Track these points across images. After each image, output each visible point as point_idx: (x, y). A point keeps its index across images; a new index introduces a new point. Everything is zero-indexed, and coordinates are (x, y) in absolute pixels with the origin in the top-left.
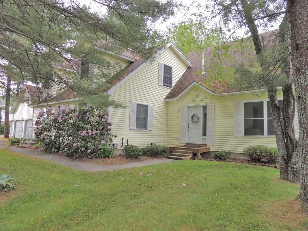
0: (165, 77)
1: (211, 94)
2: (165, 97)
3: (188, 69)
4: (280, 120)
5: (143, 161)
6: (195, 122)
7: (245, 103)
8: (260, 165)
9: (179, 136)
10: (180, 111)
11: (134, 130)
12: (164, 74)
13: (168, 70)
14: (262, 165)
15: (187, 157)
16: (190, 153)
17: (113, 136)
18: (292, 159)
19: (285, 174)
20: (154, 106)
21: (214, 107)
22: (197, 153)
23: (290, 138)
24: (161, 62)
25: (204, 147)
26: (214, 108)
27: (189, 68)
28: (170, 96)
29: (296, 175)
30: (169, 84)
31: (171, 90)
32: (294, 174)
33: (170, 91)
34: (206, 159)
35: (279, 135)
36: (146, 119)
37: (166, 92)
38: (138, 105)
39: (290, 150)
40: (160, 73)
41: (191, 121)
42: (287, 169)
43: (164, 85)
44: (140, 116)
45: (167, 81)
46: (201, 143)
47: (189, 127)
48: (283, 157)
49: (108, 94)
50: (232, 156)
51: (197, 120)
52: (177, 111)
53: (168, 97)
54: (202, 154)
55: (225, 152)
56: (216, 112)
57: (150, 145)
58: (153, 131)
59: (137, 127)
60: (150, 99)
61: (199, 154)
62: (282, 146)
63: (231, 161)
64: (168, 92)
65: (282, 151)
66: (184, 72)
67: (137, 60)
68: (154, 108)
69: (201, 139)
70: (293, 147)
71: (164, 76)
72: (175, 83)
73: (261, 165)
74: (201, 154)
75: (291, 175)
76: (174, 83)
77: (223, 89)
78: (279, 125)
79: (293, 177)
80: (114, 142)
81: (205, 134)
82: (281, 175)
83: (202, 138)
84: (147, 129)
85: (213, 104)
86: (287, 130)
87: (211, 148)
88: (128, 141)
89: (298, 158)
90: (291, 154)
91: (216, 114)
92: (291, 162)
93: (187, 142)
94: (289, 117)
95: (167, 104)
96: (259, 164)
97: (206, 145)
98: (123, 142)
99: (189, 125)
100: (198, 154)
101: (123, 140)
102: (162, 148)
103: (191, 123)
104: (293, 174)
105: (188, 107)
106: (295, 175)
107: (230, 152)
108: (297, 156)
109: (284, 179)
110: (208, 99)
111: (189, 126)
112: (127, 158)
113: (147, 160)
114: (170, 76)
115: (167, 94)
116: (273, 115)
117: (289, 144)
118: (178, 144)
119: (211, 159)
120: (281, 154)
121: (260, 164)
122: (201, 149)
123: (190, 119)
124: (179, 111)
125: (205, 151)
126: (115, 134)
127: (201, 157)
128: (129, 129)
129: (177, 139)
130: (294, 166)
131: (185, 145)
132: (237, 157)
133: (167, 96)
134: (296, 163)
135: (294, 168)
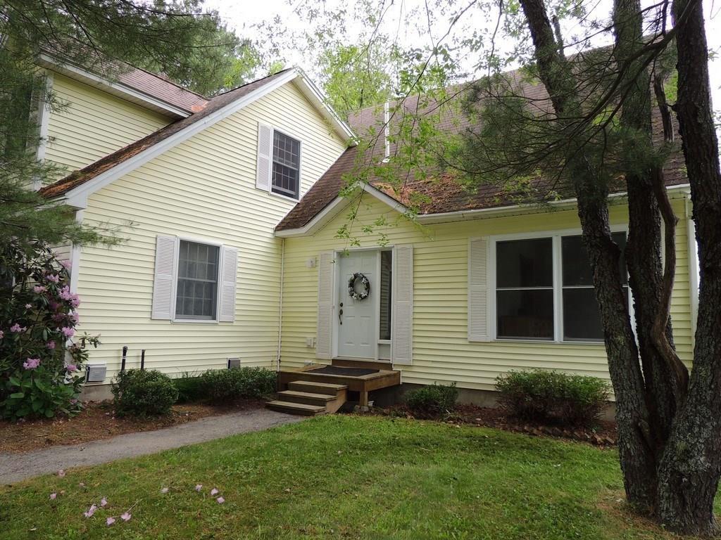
0: (277, 167)
1: (399, 213)
2: (277, 223)
3: (346, 151)
4: (620, 290)
5: (180, 423)
6: (360, 296)
7: (499, 244)
8: (544, 432)
9: (314, 338)
10: (319, 264)
11: (169, 323)
12: (274, 158)
13: (287, 148)
14: (550, 432)
15: (328, 404)
16: (338, 394)
17: (86, 342)
18: (671, 439)
19: (646, 492)
20: (240, 250)
21: (411, 253)
22: (359, 393)
23: (661, 359)
24: (266, 124)
25: (383, 372)
26: (412, 256)
27: (349, 148)
28: (292, 221)
29: (688, 500)
30: (292, 189)
31: (295, 205)
32: (682, 496)
33: (291, 208)
34: (385, 411)
35: (620, 347)
36: (212, 289)
37: (280, 209)
38: (184, 244)
39: (662, 403)
40: (260, 155)
41: (349, 294)
42: (653, 474)
43: (274, 190)
44: (193, 279)
45: (285, 178)
46: (376, 360)
47: (341, 312)
48: (639, 430)
49: (68, 203)
50: (461, 399)
51: (364, 291)
52: (309, 265)
53: (284, 225)
54: (373, 395)
55: (441, 388)
56: (418, 269)
57: (226, 367)
58: (235, 324)
59: (177, 312)
60: (229, 227)
61: (366, 394)
62: (631, 388)
63: (459, 419)
64: (288, 212)
65: (630, 406)
66: (337, 157)
67: (193, 114)
68: (240, 255)
69: (376, 346)
70: (672, 390)
71: (274, 162)
72: (309, 188)
73: (549, 434)
74: (370, 393)
75: (668, 498)
76: (305, 186)
77: (439, 201)
78: (619, 311)
79: (676, 509)
80: (88, 362)
81: (386, 333)
82: (630, 496)
83: (380, 345)
84: (214, 319)
85: (411, 246)
86: (649, 328)
87: (403, 374)
88: (143, 356)
89: (693, 436)
90: (663, 415)
91: (418, 275)
92: (668, 451)
93: (335, 355)
94: (652, 283)
95: (282, 243)
96: (540, 428)
97: (389, 366)
98: (124, 361)
99: (341, 305)
100: (361, 394)
101: (124, 354)
102: (252, 378)
103: (347, 299)
104: (676, 496)
105: (341, 255)
106: (684, 504)
107: (457, 386)
108: (690, 429)
109: (641, 513)
110: (387, 225)
111: (343, 308)
112: (119, 417)
113: (195, 420)
114: (293, 166)
115: (284, 215)
116: (596, 276)
117: (656, 378)
118: (310, 361)
119: (399, 412)
120: (629, 415)
121: (547, 429)
122: (371, 380)
123: (347, 289)
124: (314, 264)
125: (384, 384)
126: (93, 335)
127: (371, 404)
128: (151, 319)
129: (309, 347)
130: (683, 468)
131: (330, 363)
132: (478, 401)
133: (282, 222)
134: (687, 454)
135: (682, 475)
